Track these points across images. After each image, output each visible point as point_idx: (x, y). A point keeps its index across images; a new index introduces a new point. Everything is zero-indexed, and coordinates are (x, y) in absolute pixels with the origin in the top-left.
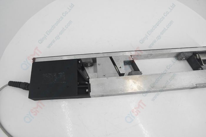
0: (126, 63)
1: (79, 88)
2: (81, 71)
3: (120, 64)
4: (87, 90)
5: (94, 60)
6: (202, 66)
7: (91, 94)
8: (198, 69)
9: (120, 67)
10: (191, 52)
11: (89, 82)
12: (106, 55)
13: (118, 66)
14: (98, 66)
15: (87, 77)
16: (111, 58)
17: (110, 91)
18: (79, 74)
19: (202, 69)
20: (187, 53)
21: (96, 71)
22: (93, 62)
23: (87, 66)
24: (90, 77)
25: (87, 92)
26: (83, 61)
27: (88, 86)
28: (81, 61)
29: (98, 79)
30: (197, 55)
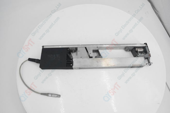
0: (94, 51)
1: (67, 63)
2: (69, 54)
3: (90, 52)
4: (71, 65)
5: (76, 49)
6: (138, 55)
7: (73, 67)
8: (136, 57)
9: (90, 53)
10: (132, 47)
11: (72, 60)
12: (83, 46)
13: (89, 53)
14: (78, 52)
15: (72, 58)
16: (86, 48)
17: (84, 66)
18: (68, 56)
19: (138, 57)
20: (130, 47)
21: (77, 55)
22: (76, 50)
23: (72, 52)
24: (73, 58)
25: (71, 66)
26: (70, 49)
27: (72, 63)
28: (69, 49)
29: (78, 59)
30: (136, 48)
